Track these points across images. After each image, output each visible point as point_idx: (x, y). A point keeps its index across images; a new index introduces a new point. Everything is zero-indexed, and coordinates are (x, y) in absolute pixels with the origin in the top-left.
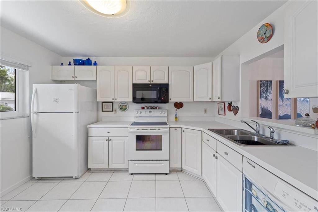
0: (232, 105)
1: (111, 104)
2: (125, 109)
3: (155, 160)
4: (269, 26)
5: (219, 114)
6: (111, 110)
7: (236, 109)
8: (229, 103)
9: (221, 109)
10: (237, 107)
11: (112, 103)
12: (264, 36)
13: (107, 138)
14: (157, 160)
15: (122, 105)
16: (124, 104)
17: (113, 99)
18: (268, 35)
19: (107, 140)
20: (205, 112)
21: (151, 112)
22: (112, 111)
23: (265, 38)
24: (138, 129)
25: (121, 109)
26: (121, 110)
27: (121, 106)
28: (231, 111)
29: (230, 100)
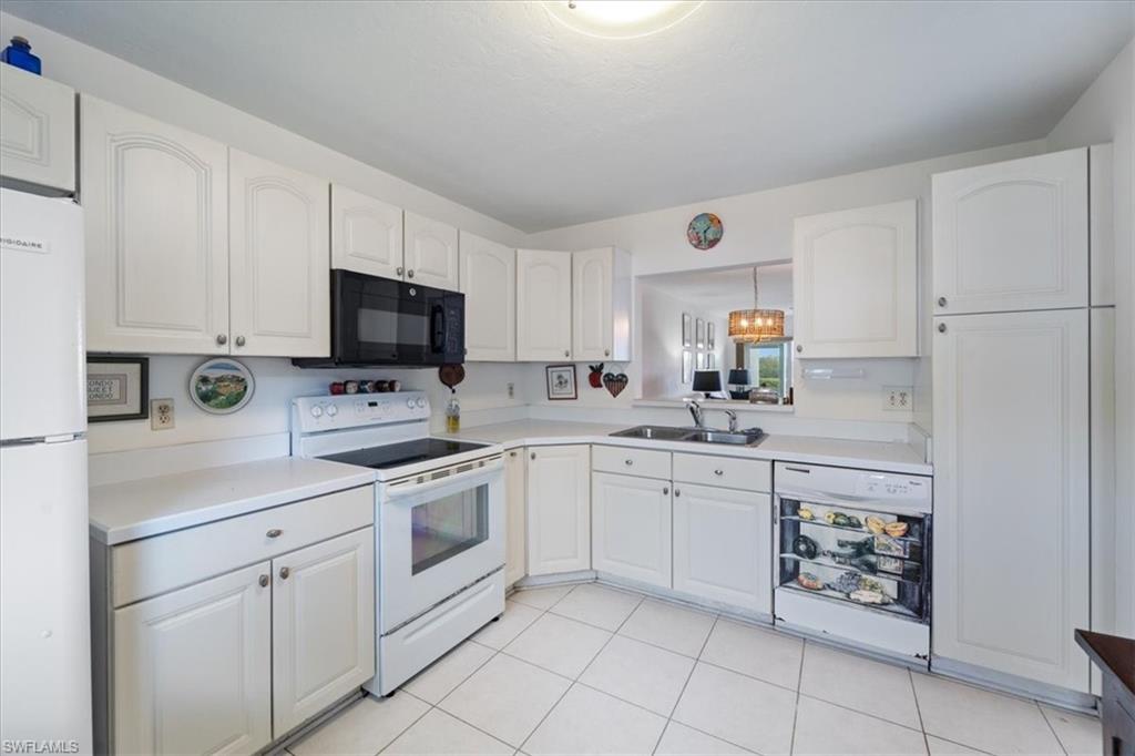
0: (605, 371)
1: (137, 367)
2: (234, 401)
3: (473, 585)
4: (715, 221)
5: (551, 396)
6: (136, 409)
7: (621, 380)
8: (591, 367)
9: (561, 383)
10: (624, 376)
11: (142, 361)
12: (701, 235)
13: (264, 569)
14: (478, 581)
15: (214, 374)
16: (230, 373)
17: (221, 341)
18: (710, 236)
19: (263, 583)
20: (511, 394)
21: (374, 404)
22: (143, 414)
23: (703, 238)
24: (420, 481)
25: (205, 398)
26: (205, 406)
27: (205, 380)
28: (600, 386)
29: (598, 357)
